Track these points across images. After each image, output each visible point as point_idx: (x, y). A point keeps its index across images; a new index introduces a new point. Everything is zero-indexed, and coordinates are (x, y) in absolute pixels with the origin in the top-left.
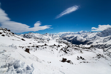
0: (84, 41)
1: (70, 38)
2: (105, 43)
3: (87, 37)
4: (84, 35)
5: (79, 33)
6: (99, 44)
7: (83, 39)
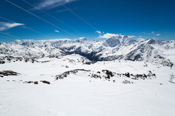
0: (90, 52)
1: (70, 49)
2: (114, 54)
3: (92, 48)
4: (89, 45)
5: (79, 41)
6: (109, 55)
7: (89, 50)
